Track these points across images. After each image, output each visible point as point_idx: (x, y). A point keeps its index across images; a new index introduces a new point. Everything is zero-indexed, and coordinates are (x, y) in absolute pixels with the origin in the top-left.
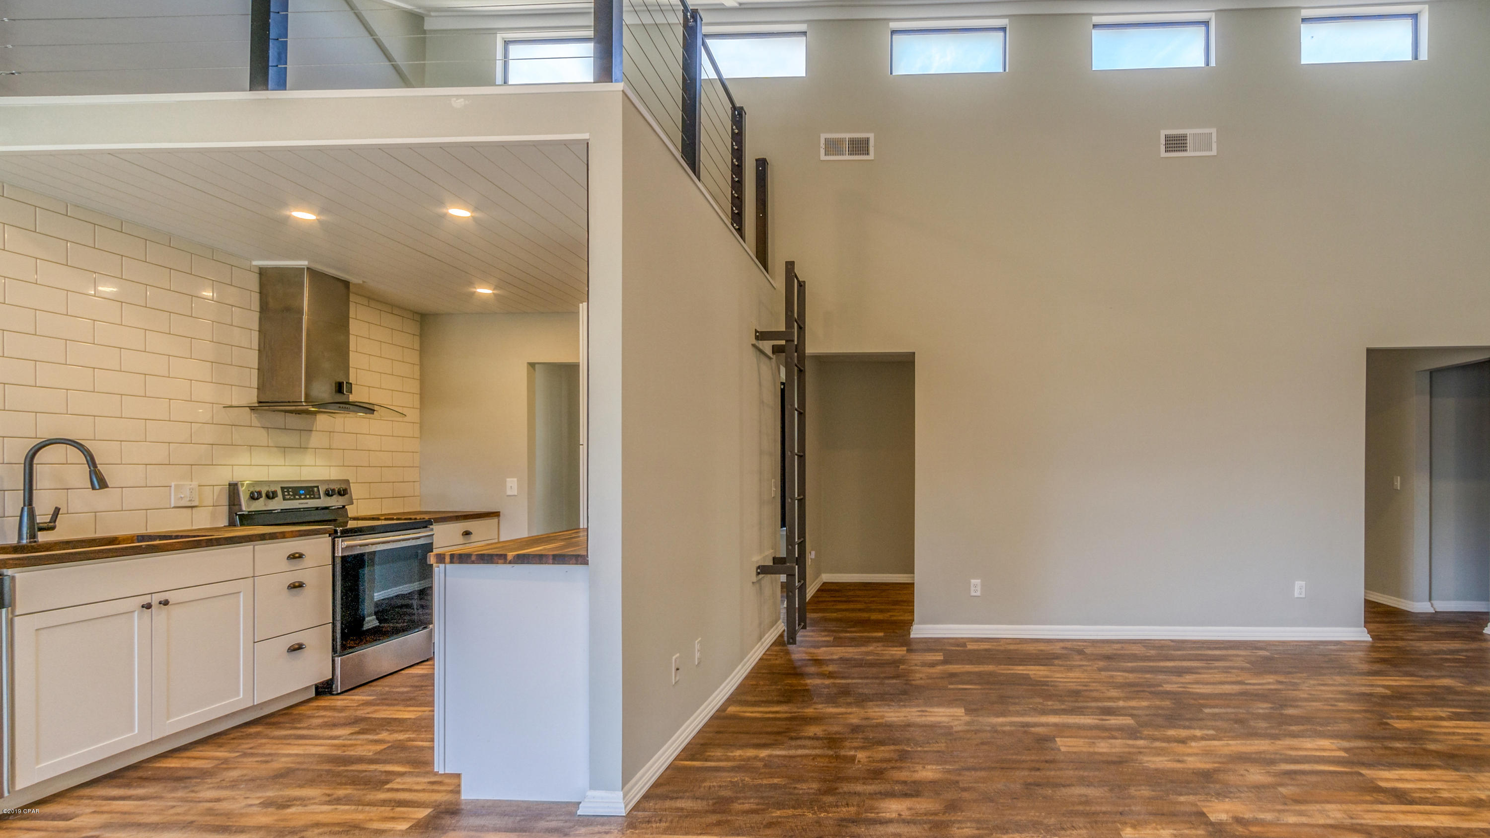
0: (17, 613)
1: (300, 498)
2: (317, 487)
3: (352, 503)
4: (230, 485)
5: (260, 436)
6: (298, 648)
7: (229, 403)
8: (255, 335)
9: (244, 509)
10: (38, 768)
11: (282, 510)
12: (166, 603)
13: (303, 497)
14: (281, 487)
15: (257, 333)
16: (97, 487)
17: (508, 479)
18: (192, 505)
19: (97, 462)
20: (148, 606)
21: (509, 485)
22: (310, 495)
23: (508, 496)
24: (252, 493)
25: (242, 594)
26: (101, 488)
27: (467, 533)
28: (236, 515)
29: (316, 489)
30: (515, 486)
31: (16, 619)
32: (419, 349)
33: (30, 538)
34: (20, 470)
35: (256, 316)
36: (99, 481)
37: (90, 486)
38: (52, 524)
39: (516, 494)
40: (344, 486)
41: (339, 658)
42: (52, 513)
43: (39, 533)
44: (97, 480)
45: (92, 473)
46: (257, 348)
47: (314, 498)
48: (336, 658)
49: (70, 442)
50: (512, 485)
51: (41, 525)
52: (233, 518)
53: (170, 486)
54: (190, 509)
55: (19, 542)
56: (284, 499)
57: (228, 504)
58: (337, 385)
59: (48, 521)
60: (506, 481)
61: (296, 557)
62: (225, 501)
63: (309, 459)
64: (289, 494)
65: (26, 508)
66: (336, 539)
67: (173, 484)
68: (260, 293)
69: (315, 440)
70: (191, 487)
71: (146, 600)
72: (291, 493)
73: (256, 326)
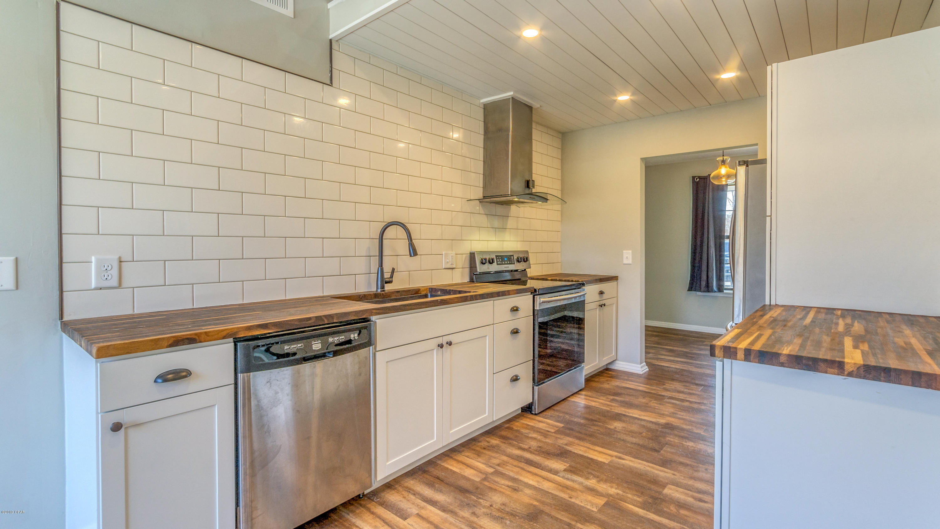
0: (377, 350)
1: (505, 264)
2: (513, 256)
3: (530, 268)
4: (471, 253)
5: (483, 220)
6: (515, 379)
7: (469, 198)
8: (482, 151)
9: (478, 271)
10: (388, 465)
11: (495, 271)
12: (450, 344)
13: (506, 262)
14: (496, 256)
15: (483, 149)
16: (413, 255)
17: (624, 251)
18: (453, 267)
19: (412, 238)
20: (441, 346)
21: (625, 256)
22: (510, 261)
23: (624, 264)
24: (482, 259)
25: (487, 337)
26: (414, 256)
27: (601, 293)
28: (474, 274)
29: (512, 257)
30: (630, 257)
31: (377, 353)
32: (560, 158)
33: (382, 289)
34: (377, 242)
35: (482, 137)
36: (413, 252)
37: (409, 254)
38: (390, 279)
39: (631, 263)
40: (526, 256)
41: (537, 387)
42: (391, 271)
43: (386, 285)
44: (412, 250)
45: (410, 244)
46: (483, 160)
47: (511, 264)
48: (535, 387)
49: (399, 224)
50: (628, 256)
51: (386, 279)
52: (472, 276)
53: (442, 254)
54: (451, 270)
55: (377, 291)
56: (498, 264)
57: (469, 267)
58: (526, 182)
59: (389, 277)
60: (623, 252)
61: (515, 310)
62: (467, 265)
63: (507, 236)
64: (499, 261)
65: (380, 268)
66: (535, 296)
67: (444, 253)
68: (484, 122)
69: (511, 223)
70: (452, 255)
71: (440, 341)
72: (500, 260)
73: (481, 144)
